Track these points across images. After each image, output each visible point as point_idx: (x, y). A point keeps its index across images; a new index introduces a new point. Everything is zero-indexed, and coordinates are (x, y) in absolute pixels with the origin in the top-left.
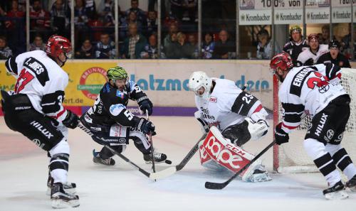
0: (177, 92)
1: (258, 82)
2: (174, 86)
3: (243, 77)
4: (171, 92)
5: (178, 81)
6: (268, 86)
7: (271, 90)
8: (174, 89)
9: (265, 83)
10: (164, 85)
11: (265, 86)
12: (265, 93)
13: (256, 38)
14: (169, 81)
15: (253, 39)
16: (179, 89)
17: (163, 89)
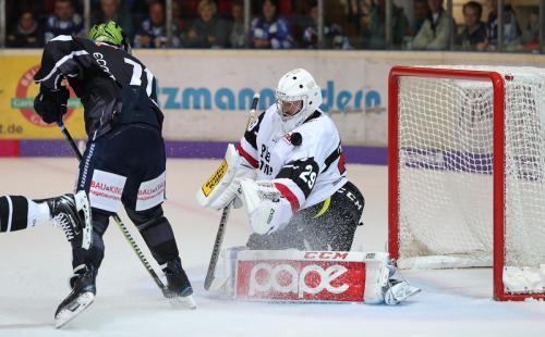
0: (203, 112)
1: (359, 95)
2: (197, 100)
3: (330, 84)
4: (191, 113)
5: (205, 92)
6: (378, 102)
7: (384, 109)
8: (197, 107)
9: (373, 95)
10: (179, 99)
11: (373, 102)
12: (373, 115)
13: (355, 9)
14: (188, 92)
15: (351, 9)
16: (208, 107)
17: (177, 106)
